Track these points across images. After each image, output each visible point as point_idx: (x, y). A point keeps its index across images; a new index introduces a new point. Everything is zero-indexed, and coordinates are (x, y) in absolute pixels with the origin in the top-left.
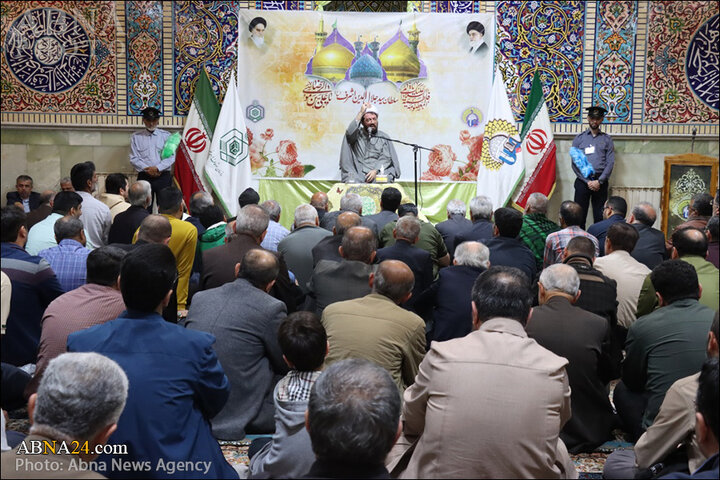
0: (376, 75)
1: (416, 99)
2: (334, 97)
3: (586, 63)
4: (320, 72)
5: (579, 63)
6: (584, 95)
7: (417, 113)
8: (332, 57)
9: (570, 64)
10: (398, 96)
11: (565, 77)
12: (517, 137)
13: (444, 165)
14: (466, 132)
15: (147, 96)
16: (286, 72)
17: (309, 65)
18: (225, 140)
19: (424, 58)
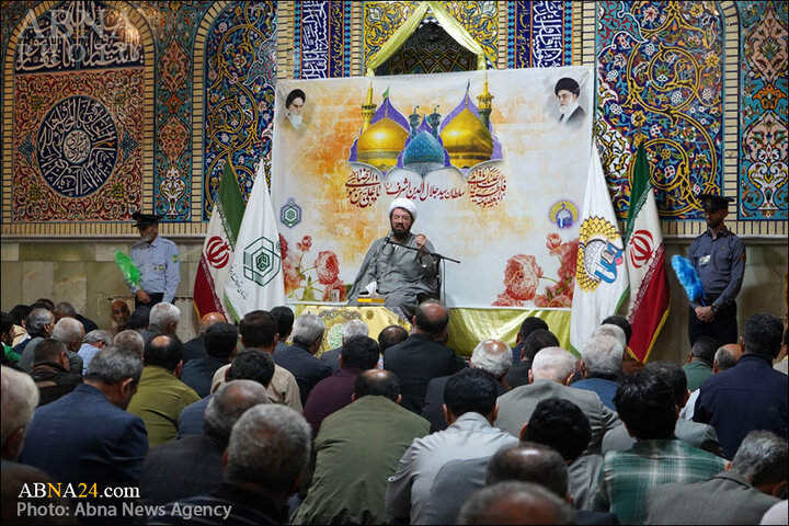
0: (435, 159)
1: (488, 191)
2: (383, 191)
3: (726, 130)
4: (366, 158)
5: (716, 131)
6: (726, 178)
7: (490, 211)
8: (381, 137)
9: (706, 134)
10: (465, 187)
11: (697, 152)
12: (618, 243)
13: (527, 283)
14: (555, 236)
15: (175, 197)
16: (324, 161)
17: (354, 149)
18: (250, 251)
19: (499, 133)
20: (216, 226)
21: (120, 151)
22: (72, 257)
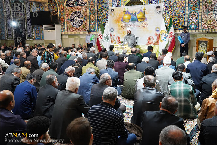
0: (136, 20)
1: (145, 26)
2: (127, 26)
3: (186, 14)
4: (124, 20)
5: (184, 14)
6: (186, 22)
7: (145, 29)
8: (127, 17)
9: (182, 15)
10: (141, 25)
11: (181, 18)
12: (167, 34)
13: (151, 41)
14: (156, 33)
15: (93, 27)
16: (118, 21)
17: (122, 19)
18: (105, 36)
19: (146, 16)
20: (100, 32)
21: (84, 20)
22: (77, 37)
